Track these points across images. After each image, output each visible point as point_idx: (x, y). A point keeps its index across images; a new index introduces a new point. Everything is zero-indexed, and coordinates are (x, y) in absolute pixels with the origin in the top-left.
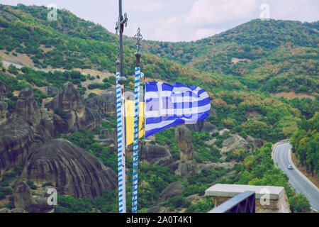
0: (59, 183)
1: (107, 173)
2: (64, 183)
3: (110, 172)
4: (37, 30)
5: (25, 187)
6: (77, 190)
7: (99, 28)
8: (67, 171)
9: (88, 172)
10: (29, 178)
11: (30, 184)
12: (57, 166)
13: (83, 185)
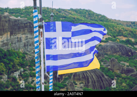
0: (86, 83)
1: (107, 79)
2: (88, 82)
3: (108, 79)
4: (78, 19)
5: (72, 84)
6: (94, 86)
7: (104, 16)
8: (90, 78)
9: (98, 78)
10: (74, 80)
11: (74, 82)
12: (85, 75)
13: (96, 84)
